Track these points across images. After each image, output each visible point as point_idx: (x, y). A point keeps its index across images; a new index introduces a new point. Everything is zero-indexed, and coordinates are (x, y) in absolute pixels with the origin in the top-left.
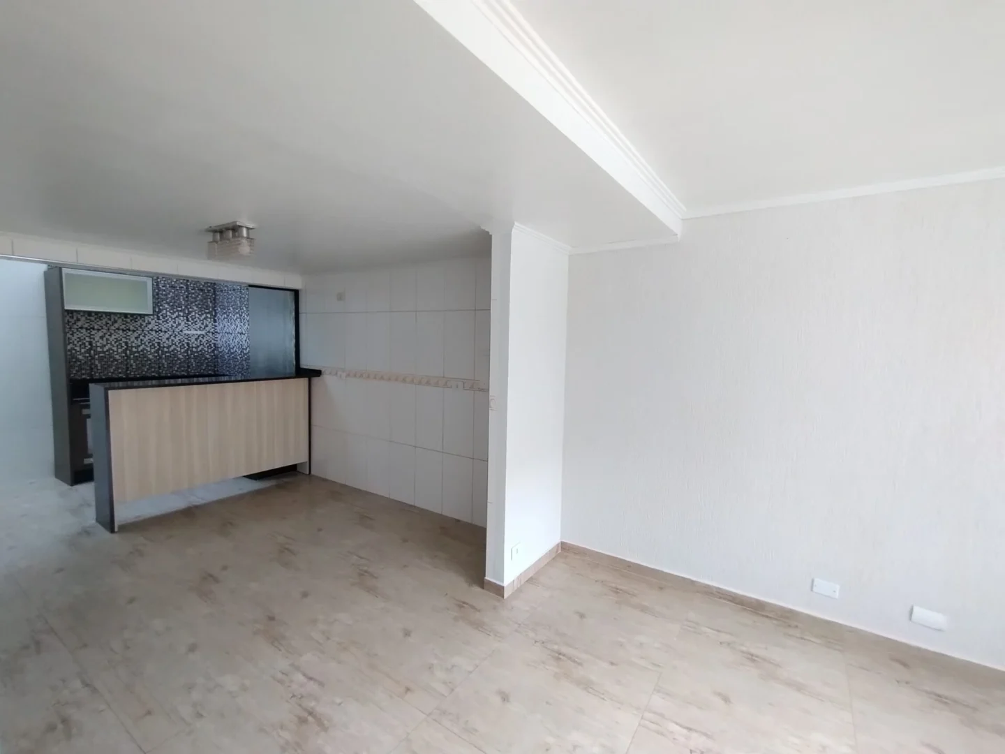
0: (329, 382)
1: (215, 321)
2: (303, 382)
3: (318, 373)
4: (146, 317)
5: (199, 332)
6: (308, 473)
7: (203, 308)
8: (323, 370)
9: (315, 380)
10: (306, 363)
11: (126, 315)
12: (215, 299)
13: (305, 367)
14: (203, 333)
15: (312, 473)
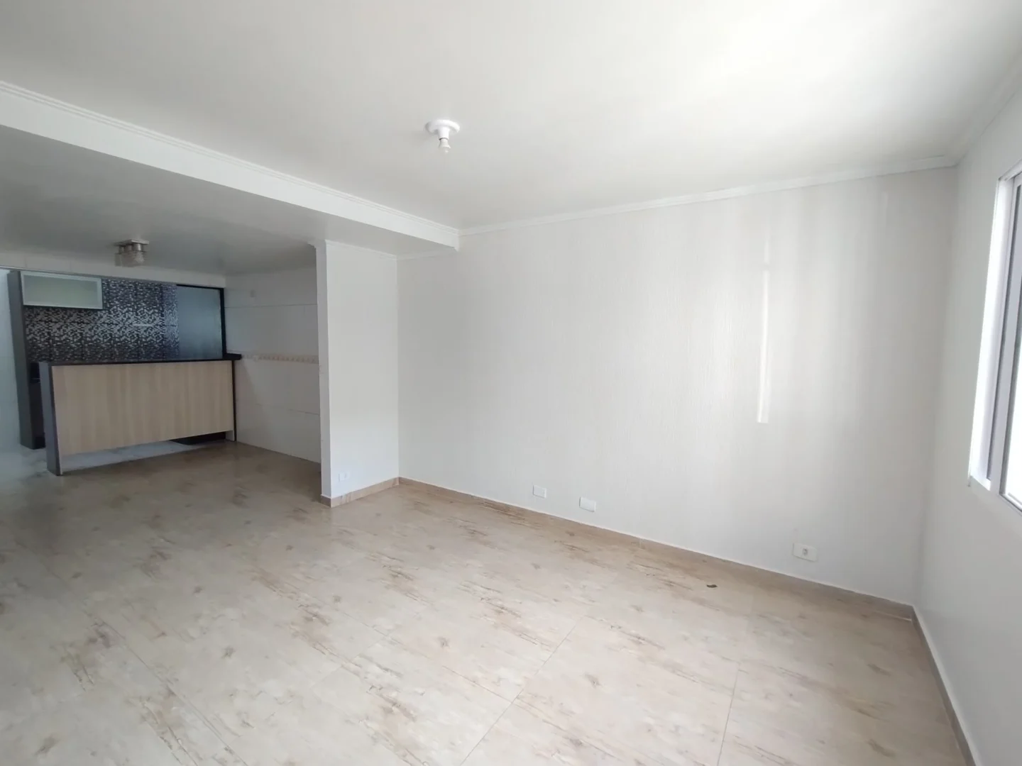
0: (247, 364)
1: (162, 316)
2: (227, 364)
3: (239, 357)
4: (99, 312)
5: (148, 325)
6: (234, 440)
7: (151, 304)
8: (243, 354)
9: (237, 362)
10: (232, 348)
11: (80, 310)
12: (162, 296)
13: (231, 353)
14: (151, 325)
15: (238, 440)
